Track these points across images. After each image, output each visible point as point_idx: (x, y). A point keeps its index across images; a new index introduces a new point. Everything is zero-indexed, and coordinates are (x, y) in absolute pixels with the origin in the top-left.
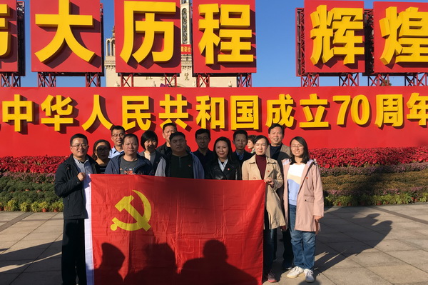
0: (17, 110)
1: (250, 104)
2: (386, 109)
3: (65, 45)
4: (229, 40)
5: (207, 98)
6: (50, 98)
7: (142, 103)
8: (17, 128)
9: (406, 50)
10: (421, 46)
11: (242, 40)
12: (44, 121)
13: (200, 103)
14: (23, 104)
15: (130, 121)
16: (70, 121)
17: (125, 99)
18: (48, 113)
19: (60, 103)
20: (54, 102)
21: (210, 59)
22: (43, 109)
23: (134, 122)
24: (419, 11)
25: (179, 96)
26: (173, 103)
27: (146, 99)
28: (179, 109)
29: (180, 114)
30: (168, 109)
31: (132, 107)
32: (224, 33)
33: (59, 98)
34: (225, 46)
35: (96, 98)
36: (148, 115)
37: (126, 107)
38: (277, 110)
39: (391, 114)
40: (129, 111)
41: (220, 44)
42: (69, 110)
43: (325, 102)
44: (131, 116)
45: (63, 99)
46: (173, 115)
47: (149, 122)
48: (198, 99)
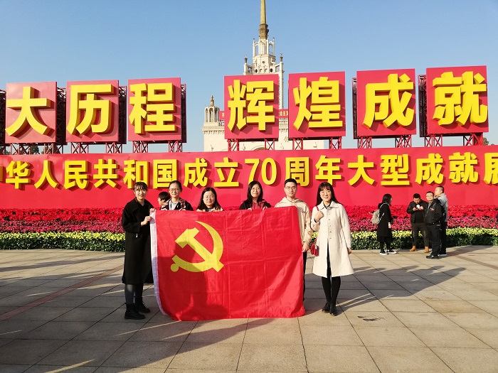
1: (169, 167)
2: (293, 170)
3: (26, 122)
4: (154, 113)
5: (133, 162)
6: (12, 163)
7: (80, 166)
9: (315, 117)
10: (331, 112)
11: (166, 112)
12: (8, 181)
13: (127, 166)
15: (71, 180)
16: (26, 181)
18: (11, 175)
19: (20, 167)
20: (15, 167)
21: (138, 129)
22: (8, 172)
23: (74, 181)
24: (328, 80)
25: (110, 161)
26: (105, 166)
27: (83, 163)
28: (110, 171)
29: (110, 175)
30: (100, 171)
31: (72, 170)
32: (150, 107)
33: (19, 163)
34: (151, 118)
35: (46, 163)
36: (85, 176)
37: (68, 170)
38: (193, 172)
39: (297, 175)
40: (71, 173)
41: (146, 116)
42: (26, 173)
43: (236, 165)
44: (72, 177)
45: (22, 164)
46: (105, 176)
47: (85, 182)
48: (126, 162)
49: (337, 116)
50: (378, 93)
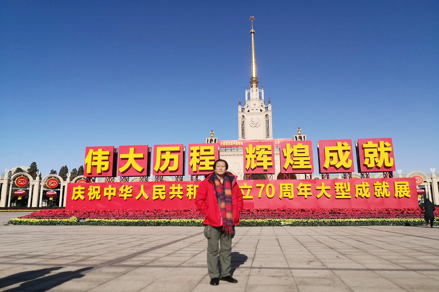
0: (110, 191)
2: (284, 190)
3: (131, 165)
4: (204, 161)
5: (192, 186)
6: (123, 186)
7: (162, 188)
8: (109, 198)
9: (296, 163)
10: (304, 161)
11: (210, 160)
12: (120, 195)
13: (188, 188)
14: (112, 189)
15: (156, 195)
16: (131, 195)
17: (155, 186)
18: (122, 192)
19: (127, 188)
20: (124, 188)
22: (120, 191)
23: (158, 196)
24: (302, 145)
25: (179, 185)
26: (176, 188)
27: (164, 186)
28: (179, 190)
29: (179, 192)
30: (173, 190)
31: (157, 190)
32: (201, 158)
33: (127, 186)
34: (202, 163)
35: (142, 186)
36: (165, 193)
37: (155, 190)
39: (287, 193)
40: (156, 191)
41: (199, 163)
42: (131, 191)
43: (251, 187)
44: (157, 193)
45: (128, 186)
46: (176, 193)
47: (165, 196)
48: (188, 186)
49: (308, 163)
50: (331, 151)
